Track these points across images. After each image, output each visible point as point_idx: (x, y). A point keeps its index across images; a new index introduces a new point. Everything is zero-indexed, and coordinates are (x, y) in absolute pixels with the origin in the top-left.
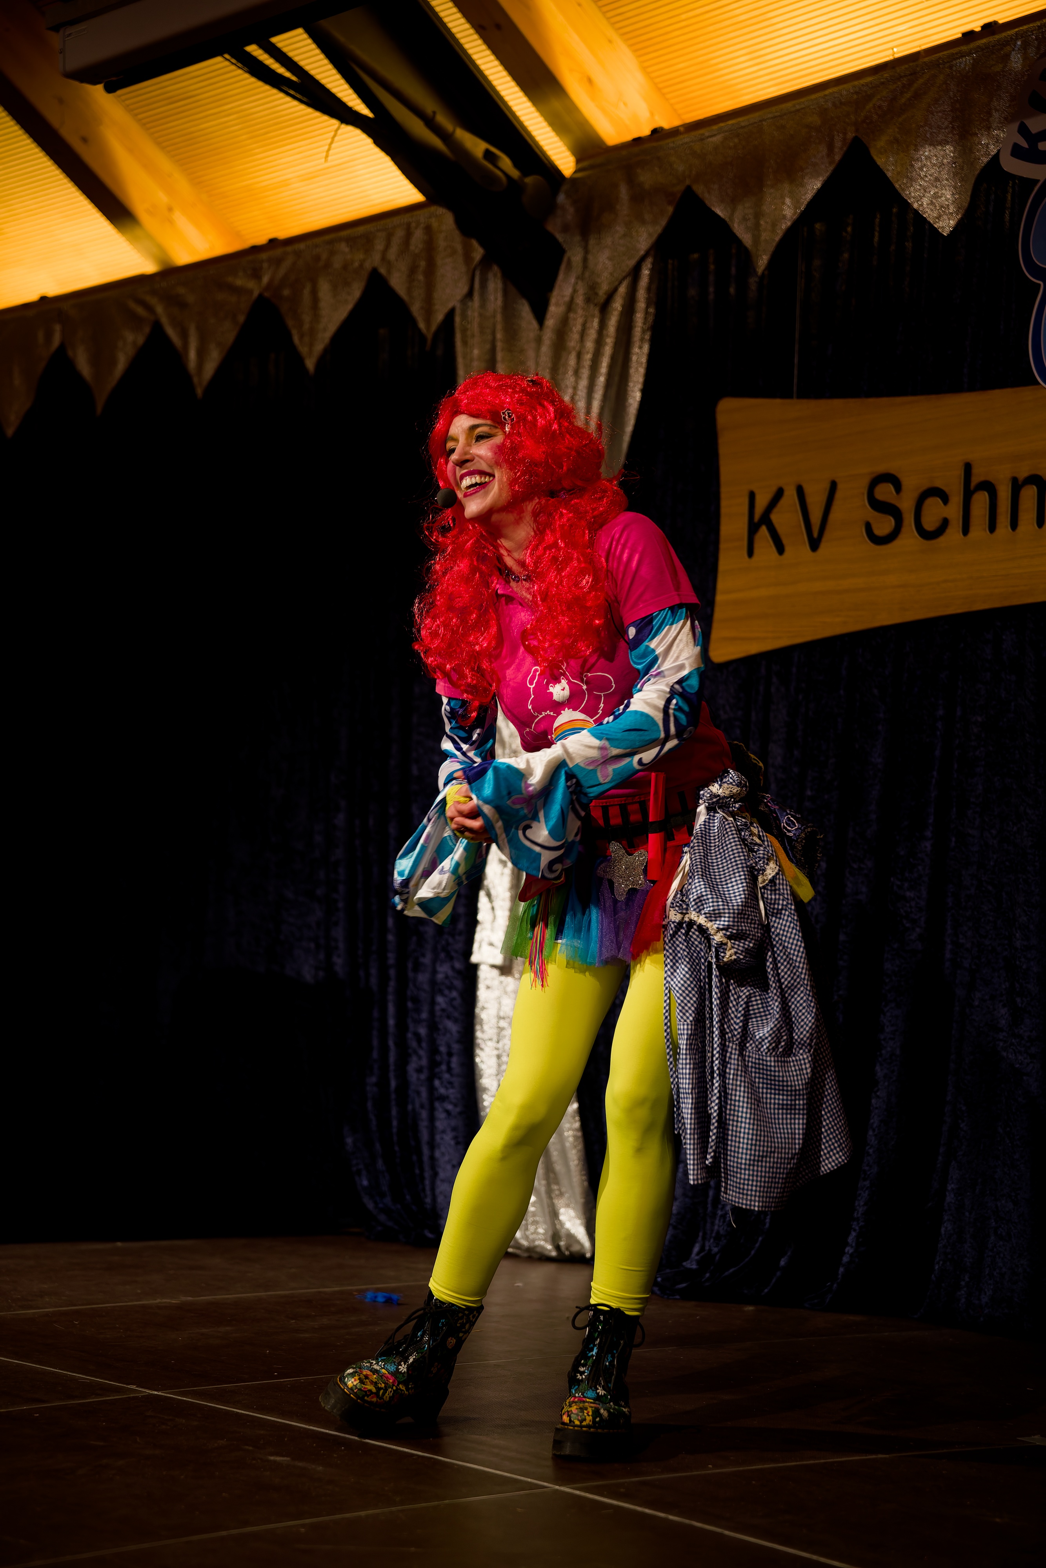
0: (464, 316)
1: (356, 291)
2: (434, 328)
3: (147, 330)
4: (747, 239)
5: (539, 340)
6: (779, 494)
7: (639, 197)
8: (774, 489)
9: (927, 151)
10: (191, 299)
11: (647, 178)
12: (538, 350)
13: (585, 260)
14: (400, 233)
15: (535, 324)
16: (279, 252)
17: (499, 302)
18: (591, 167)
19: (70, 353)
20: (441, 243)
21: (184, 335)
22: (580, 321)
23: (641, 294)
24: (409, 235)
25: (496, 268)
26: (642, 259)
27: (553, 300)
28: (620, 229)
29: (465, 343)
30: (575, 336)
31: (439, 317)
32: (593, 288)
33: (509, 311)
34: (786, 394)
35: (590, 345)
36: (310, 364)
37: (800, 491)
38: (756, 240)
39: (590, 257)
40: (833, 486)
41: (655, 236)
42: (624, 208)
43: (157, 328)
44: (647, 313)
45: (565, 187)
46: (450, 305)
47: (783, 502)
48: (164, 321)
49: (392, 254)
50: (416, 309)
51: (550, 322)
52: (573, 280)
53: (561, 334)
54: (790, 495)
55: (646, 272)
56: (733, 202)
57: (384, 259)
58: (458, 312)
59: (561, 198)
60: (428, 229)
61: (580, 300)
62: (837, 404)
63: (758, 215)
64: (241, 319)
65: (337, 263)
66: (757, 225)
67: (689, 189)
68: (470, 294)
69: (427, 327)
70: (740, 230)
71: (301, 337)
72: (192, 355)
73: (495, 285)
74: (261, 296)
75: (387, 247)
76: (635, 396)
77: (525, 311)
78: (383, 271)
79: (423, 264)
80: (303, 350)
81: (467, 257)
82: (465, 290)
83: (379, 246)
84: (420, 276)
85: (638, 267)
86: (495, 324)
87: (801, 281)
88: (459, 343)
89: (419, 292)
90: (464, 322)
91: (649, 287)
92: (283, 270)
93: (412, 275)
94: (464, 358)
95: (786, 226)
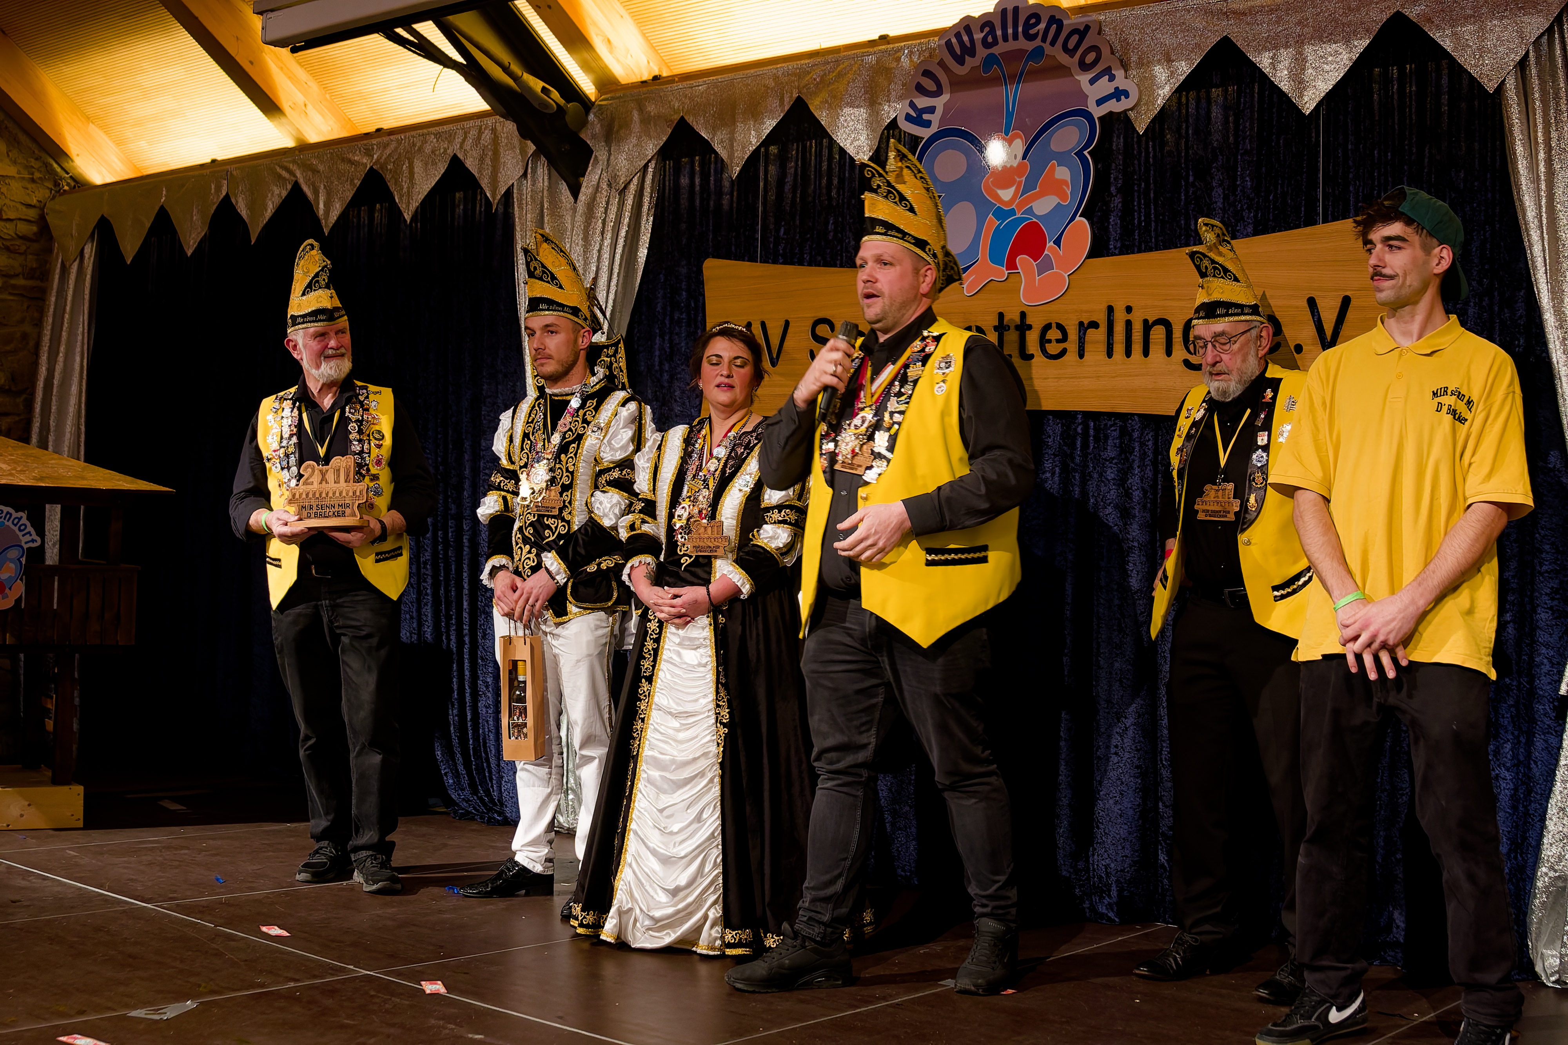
0: (520, 190)
1: (441, 169)
2: (498, 197)
3: (289, 187)
4: (723, 154)
5: (575, 210)
7: (646, 121)
9: (847, 110)
10: (321, 168)
11: (651, 108)
12: (573, 217)
13: (608, 160)
14: (473, 133)
15: (572, 200)
16: (385, 139)
17: (546, 183)
18: (612, 98)
19: (233, 201)
20: (504, 141)
21: (316, 192)
22: (604, 199)
23: (648, 185)
24: (480, 133)
25: (543, 158)
26: (649, 161)
27: (584, 184)
28: (634, 141)
29: (521, 207)
30: (601, 210)
31: (502, 190)
32: (615, 177)
33: (552, 189)
34: (753, 259)
35: (612, 216)
36: (408, 217)
37: (763, 325)
38: (731, 156)
39: (612, 157)
40: (787, 323)
41: (658, 148)
42: (636, 127)
43: (296, 186)
44: (651, 197)
45: (593, 110)
46: (510, 183)
48: (301, 181)
49: (468, 146)
50: (485, 183)
51: (582, 197)
52: (599, 172)
53: (591, 206)
55: (651, 170)
56: (714, 129)
57: (461, 147)
58: (515, 187)
59: (591, 117)
60: (494, 130)
61: (604, 185)
63: (732, 140)
64: (358, 183)
65: (428, 149)
66: (732, 146)
67: (682, 117)
68: (525, 175)
69: (494, 195)
70: (718, 148)
71: (401, 196)
72: (321, 206)
73: (542, 170)
74: (371, 168)
75: (464, 141)
76: (643, 253)
77: (564, 189)
78: (461, 156)
79: (490, 153)
80: (402, 207)
81: (523, 152)
82: (521, 172)
83: (458, 140)
84: (488, 161)
85: (646, 166)
86: (542, 197)
87: (762, 184)
88: (516, 208)
89: (487, 172)
90: (521, 194)
91: (653, 180)
92: (388, 151)
93: (482, 160)
94: (520, 219)
95: (752, 149)
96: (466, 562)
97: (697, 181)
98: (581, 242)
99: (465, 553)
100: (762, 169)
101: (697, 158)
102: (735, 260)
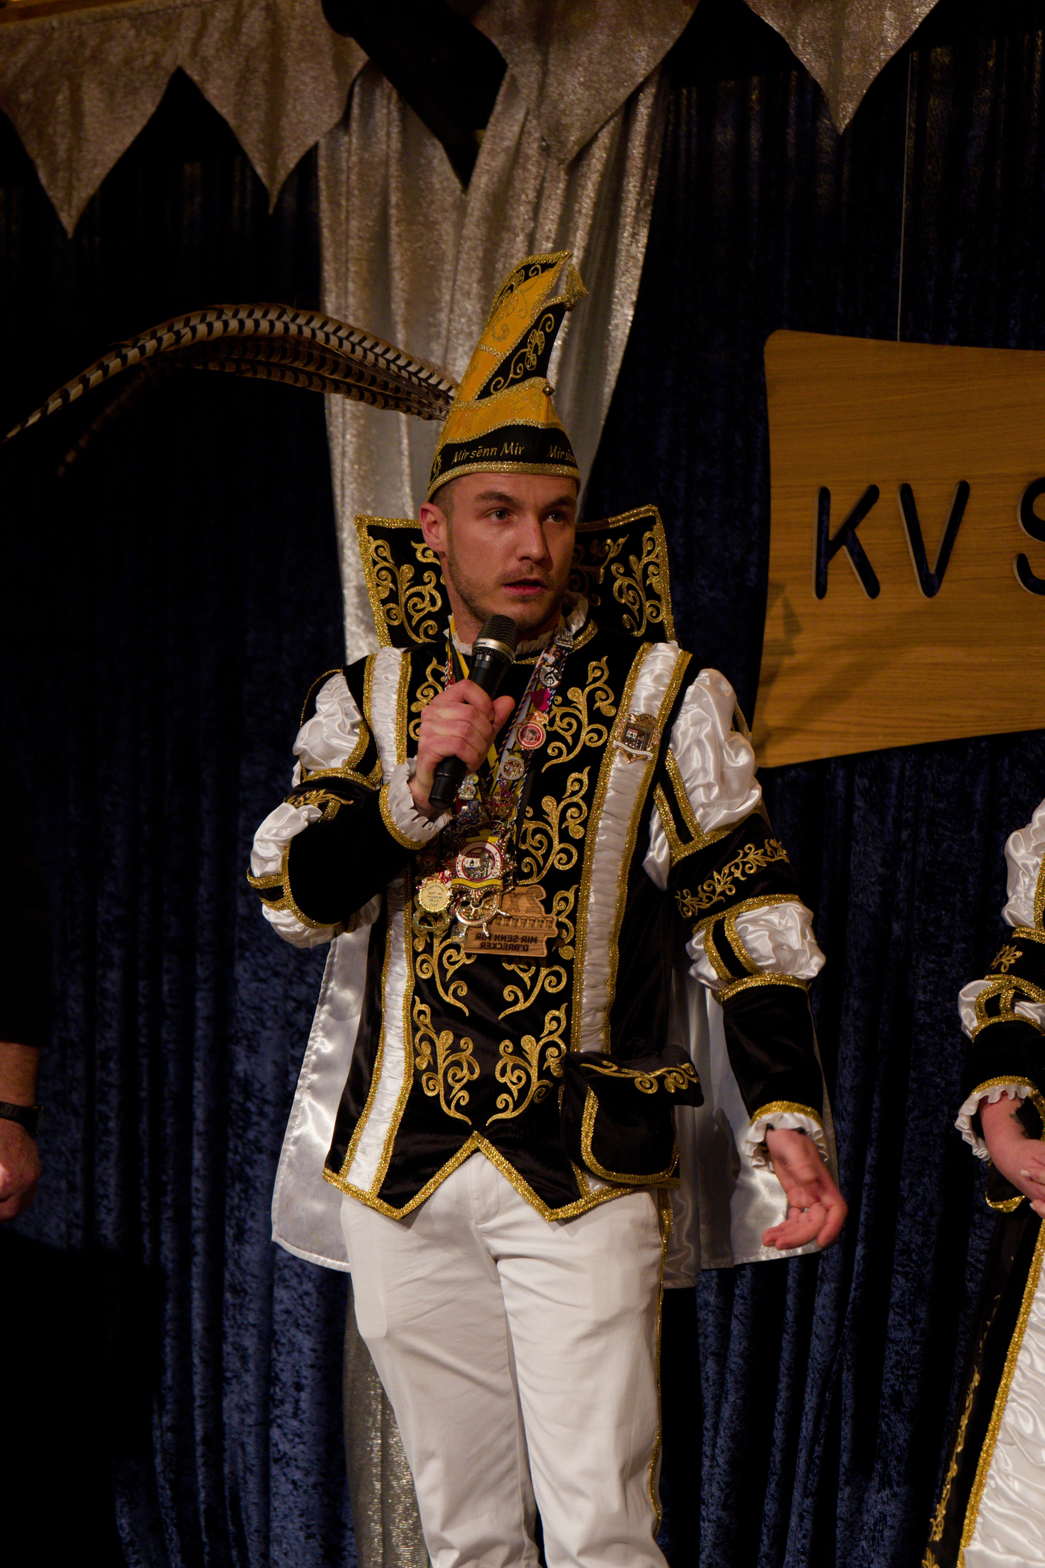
0: (333, 157)
1: (147, 105)
2: (282, 176)
4: (817, 69)
5: (462, 210)
6: (872, 495)
8: (863, 488)
12: (459, 226)
13: (542, 87)
15: (455, 183)
17: (395, 144)
20: (295, 36)
22: (532, 184)
23: (636, 149)
25: (387, 84)
26: (640, 88)
27: (486, 146)
28: (602, 38)
29: (335, 204)
30: (524, 211)
31: (291, 159)
32: (556, 130)
33: (410, 158)
34: (883, 332)
35: (550, 225)
36: (67, 219)
37: (906, 493)
38: (836, 74)
39: (551, 80)
40: (964, 490)
41: (661, 55)
44: (644, 178)
46: (310, 142)
47: (876, 510)
49: (209, 48)
50: (251, 143)
51: (482, 180)
52: (520, 116)
53: (500, 201)
54: (890, 499)
55: (643, 111)
57: (194, 52)
58: (322, 152)
61: (532, 149)
62: (971, 353)
63: (839, 32)
65: (115, 54)
66: (839, 49)
68: (345, 122)
70: (806, 56)
71: (52, 169)
73: (386, 112)
75: (201, 34)
76: (623, 316)
77: (437, 158)
78: (193, 73)
79: (263, 67)
80: (56, 195)
81: (341, 64)
82: (336, 115)
83: (187, 30)
84: (258, 88)
85: (631, 103)
86: (386, 177)
87: (909, 143)
88: (324, 206)
89: (256, 115)
90: (335, 170)
91: (649, 138)
92: (21, 57)
93: (243, 82)
94: (333, 230)
95: (885, 55)
96: (200, 1054)
97: (755, 137)
98: (475, 288)
99: (199, 1033)
100: (910, 107)
101: (755, 80)
102: (844, 333)
